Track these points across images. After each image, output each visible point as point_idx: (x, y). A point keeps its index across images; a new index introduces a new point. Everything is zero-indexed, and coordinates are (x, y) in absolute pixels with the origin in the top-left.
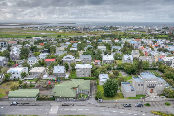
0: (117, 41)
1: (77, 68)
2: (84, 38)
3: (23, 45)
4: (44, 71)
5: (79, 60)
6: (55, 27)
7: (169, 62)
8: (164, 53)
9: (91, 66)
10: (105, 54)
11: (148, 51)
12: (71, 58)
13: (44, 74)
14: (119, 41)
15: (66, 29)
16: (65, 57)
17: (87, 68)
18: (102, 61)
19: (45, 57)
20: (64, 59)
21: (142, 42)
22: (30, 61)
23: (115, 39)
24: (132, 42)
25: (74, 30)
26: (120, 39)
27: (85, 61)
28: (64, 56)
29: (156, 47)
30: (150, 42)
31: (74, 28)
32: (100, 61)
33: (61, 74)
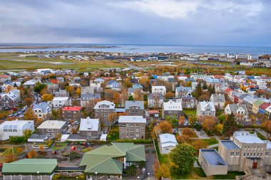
0: (182, 78)
1: (121, 124)
2: (126, 72)
3: (22, 83)
4: (63, 128)
5: (123, 110)
6: (75, 52)
8: (268, 99)
10: (166, 101)
11: (238, 96)
12: (108, 106)
13: (63, 133)
14: (186, 77)
15: (94, 56)
16: (99, 103)
17: (137, 124)
18: (161, 112)
20: (96, 107)
22: (38, 109)
23: (178, 75)
24: (210, 80)
25: (107, 58)
26: (187, 74)
27: (134, 112)
28: (96, 103)
29: (252, 89)
30: (240, 80)
31: (108, 55)
32: (157, 112)
33: (94, 133)
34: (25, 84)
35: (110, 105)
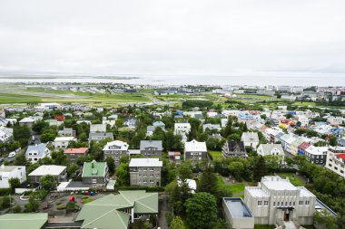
0: (212, 114)
1: (132, 167)
2: (147, 107)
3: (18, 120)
4: (62, 174)
5: (138, 152)
6: (89, 84)
7: (320, 156)
8: (309, 137)
9: (160, 164)
10: (189, 140)
11: (275, 134)
12: (120, 148)
13: (62, 180)
14: (216, 114)
15: (112, 88)
16: (109, 144)
17: (152, 168)
18: (182, 153)
19: (67, 144)
20: (106, 148)
21: (264, 117)
22: (33, 152)
23: (208, 110)
24: (241, 115)
25: (127, 91)
26: (218, 109)
27: (150, 153)
28: (106, 143)
29: (292, 126)
30: (278, 115)
31: (129, 88)
32: (179, 153)
33: (100, 180)
34: (22, 121)
35: (123, 145)
